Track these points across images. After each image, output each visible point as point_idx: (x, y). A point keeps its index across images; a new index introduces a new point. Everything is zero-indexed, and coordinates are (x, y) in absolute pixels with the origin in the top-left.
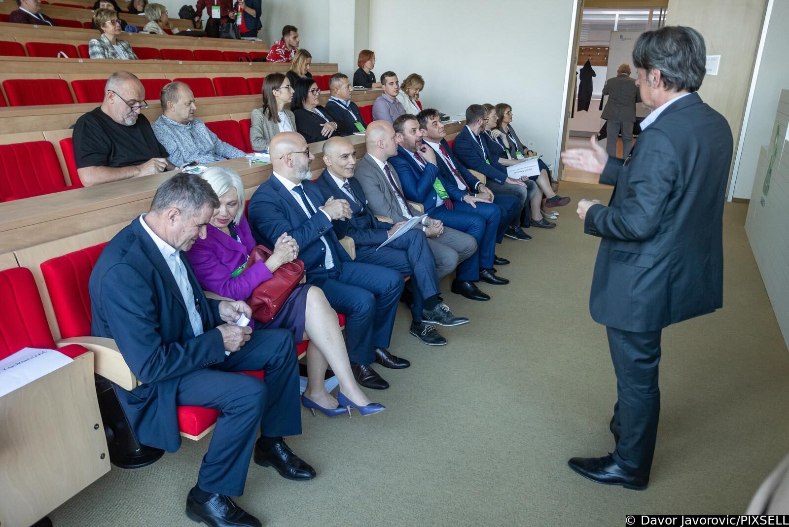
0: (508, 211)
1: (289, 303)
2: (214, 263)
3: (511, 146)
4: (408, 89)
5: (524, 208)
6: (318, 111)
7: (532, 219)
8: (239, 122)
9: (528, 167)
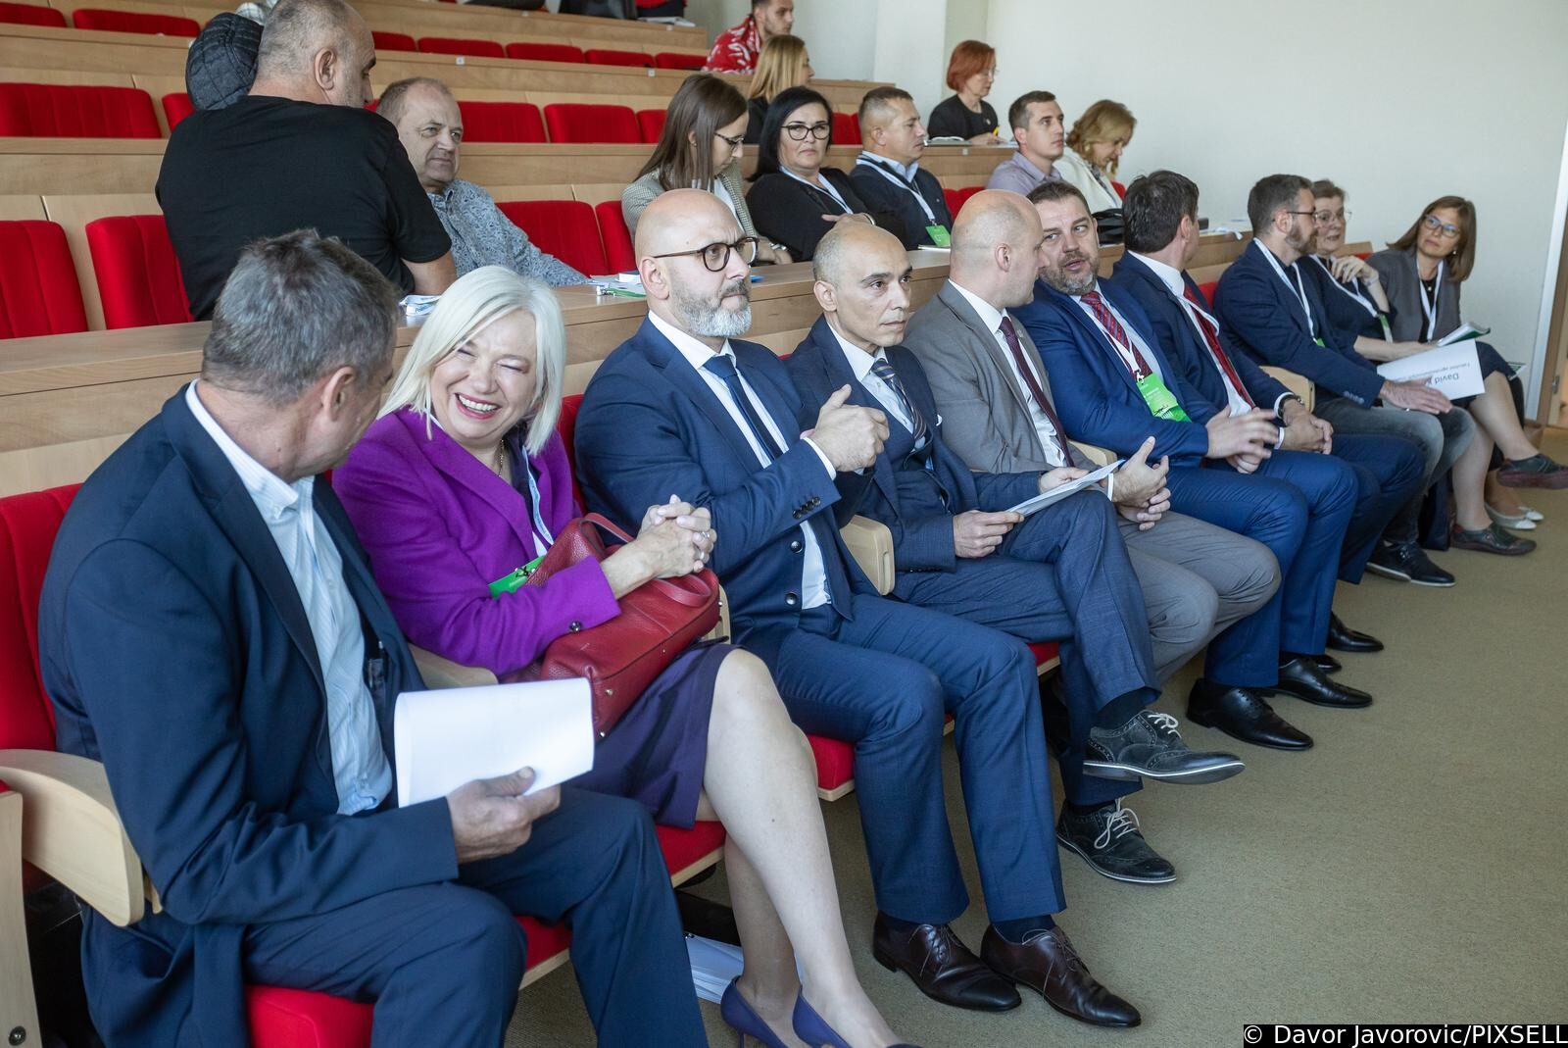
0: (1383, 486)
1: (660, 696)
2: (438, 547)
3: (1396, 304)
4: (1092, 143)
5: (1433, 490)
6: (825, 183)
7: (1455, 525)
8: (599, 207)
9: (1444, 369)
